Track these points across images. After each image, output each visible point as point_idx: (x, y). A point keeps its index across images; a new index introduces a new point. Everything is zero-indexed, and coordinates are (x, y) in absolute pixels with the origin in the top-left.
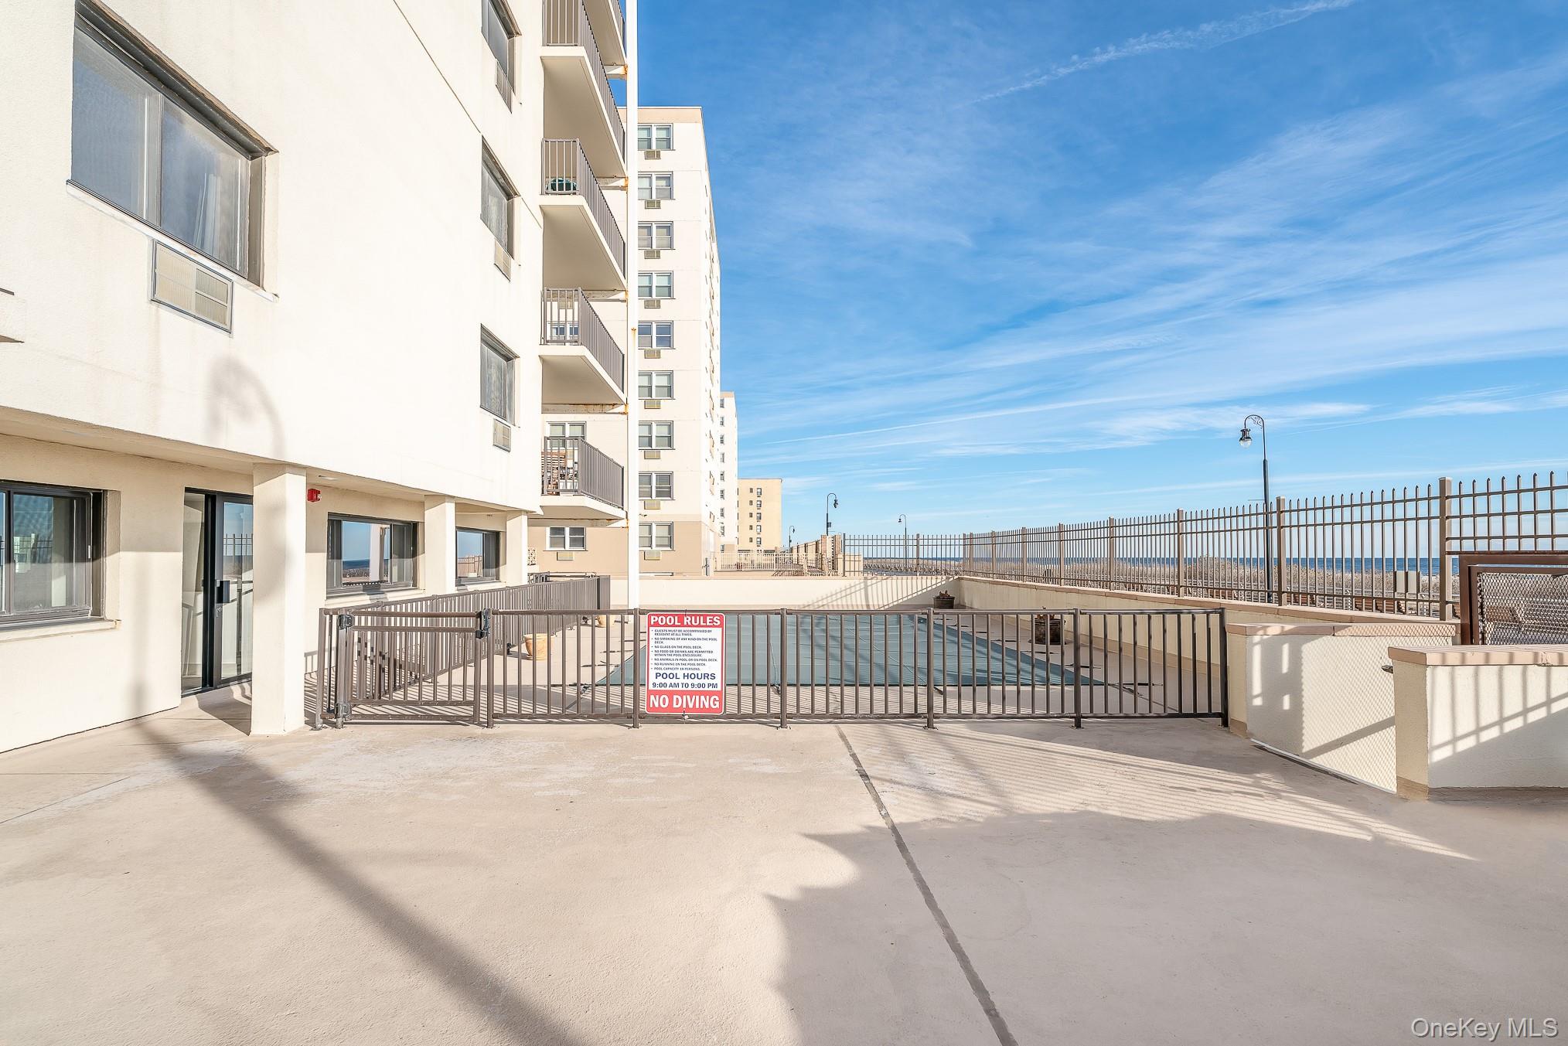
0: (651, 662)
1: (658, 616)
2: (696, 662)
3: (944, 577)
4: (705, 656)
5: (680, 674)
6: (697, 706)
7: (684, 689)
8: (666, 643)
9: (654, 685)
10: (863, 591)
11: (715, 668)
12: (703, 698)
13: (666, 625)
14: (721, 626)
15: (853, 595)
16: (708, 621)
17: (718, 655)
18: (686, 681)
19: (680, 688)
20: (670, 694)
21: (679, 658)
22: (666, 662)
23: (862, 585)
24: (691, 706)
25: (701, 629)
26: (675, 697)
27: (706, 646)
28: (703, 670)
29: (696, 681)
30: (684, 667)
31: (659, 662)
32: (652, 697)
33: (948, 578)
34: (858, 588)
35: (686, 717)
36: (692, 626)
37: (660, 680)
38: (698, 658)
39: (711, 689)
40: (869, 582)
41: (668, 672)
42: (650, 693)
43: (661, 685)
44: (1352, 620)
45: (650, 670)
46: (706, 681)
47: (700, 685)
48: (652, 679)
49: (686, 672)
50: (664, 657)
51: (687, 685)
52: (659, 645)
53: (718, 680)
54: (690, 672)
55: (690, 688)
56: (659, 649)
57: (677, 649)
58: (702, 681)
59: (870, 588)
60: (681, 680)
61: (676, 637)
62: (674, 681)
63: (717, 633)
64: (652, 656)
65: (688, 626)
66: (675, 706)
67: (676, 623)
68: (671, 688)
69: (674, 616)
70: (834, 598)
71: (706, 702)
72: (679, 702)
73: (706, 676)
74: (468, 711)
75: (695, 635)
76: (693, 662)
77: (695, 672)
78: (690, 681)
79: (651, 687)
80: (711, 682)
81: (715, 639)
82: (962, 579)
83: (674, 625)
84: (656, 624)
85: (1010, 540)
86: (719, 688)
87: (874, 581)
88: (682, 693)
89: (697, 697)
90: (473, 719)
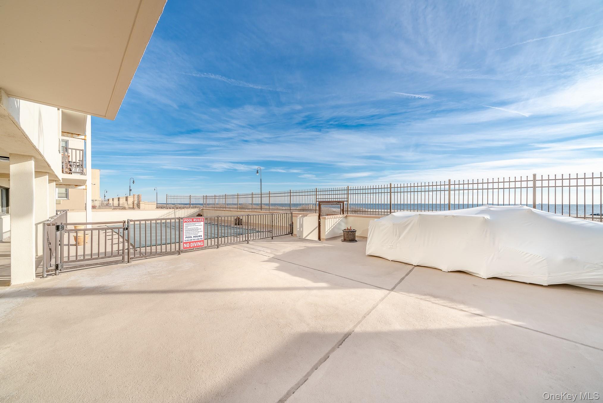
0: (184, 235)
1: (186, 219)
2: (197, 232)
3: (198, 209)
4: (199, 230)
5: (192, 237)
6: (197, 245)
7: (194, 241)
8: (189, 227)
9: (185, 240)
10: (174, 214)
11: (202, 234)
12: (199, 243)
13: (189, 222)
14: (203, 221)
15: (172, 214)
16: (200, 220)
17: (202, 230)
18: (194, 238)
19: (193, 241)
20: (190, 243)
21: (192, 231)
22: (188, 233)
23: (174, 212)
24: (196, 245)
25: (198, 222)
26: (191, 243)
27: (199, 227)
28: (199, 235)
29: (197, 238)
30: (194, 234)
31: (187, 233)
32: (185, 244)
33: (199, 209)
34: (172, 213)
35: (194, 249)
36: (196, 222)
37: (187, 239)
38: (197, 231)
39: (201, 240)
40: (176, 211)
41: (189, 236)
42: (184, 243)
43: (187, 240)
44: (309, 214)
45: (184, 236)
46: (199, 238)
47: (198, 239)
48: (185, 239)
49: (194, 236)
50: (188, 232)
51: (194, 239)
52: (187, 228)
53: (202, 237)
54: (195, 235)
55: (195, 240)
56: (187, 229)
57: (191, 229)
58: (198, 238)
59: (176, 213)
60: (193, 238)
61: (191, 225)
62: (191, 239)
63: (202, 223)
64: (184, 232)
65: (195, 222)
66: (191, 246)
67: (192, 221)
68: (190, 241)
69: (191, 219)
70: (166, 215)
71: (199, 244)
72: (192, 245)
73: (199, 236)
74: (120, 258)
75: (197, 224)
76: (196, 232)
77: (197, 235)
78: (195, 238)
79: (184, 241)
80: (201, 238)
81: (202, 225)
82: (204, 209)
83: (191, 222)
84: (186, 222)
85: (230, 197)
86: (203, 239)
87: (177, 210)
88: (193, 242)
89: (197, 243)
90: (123, 261)
